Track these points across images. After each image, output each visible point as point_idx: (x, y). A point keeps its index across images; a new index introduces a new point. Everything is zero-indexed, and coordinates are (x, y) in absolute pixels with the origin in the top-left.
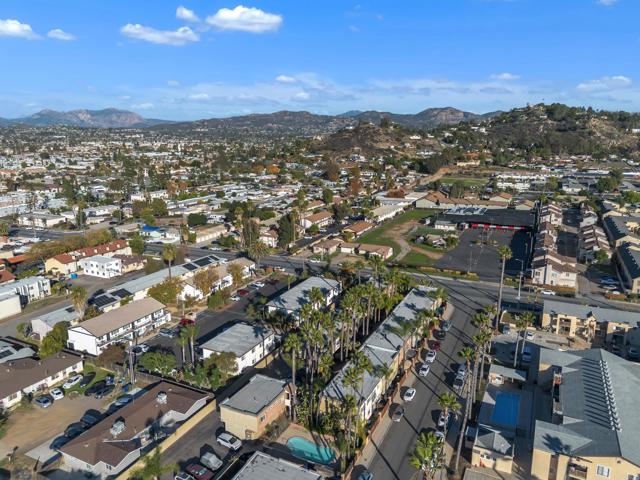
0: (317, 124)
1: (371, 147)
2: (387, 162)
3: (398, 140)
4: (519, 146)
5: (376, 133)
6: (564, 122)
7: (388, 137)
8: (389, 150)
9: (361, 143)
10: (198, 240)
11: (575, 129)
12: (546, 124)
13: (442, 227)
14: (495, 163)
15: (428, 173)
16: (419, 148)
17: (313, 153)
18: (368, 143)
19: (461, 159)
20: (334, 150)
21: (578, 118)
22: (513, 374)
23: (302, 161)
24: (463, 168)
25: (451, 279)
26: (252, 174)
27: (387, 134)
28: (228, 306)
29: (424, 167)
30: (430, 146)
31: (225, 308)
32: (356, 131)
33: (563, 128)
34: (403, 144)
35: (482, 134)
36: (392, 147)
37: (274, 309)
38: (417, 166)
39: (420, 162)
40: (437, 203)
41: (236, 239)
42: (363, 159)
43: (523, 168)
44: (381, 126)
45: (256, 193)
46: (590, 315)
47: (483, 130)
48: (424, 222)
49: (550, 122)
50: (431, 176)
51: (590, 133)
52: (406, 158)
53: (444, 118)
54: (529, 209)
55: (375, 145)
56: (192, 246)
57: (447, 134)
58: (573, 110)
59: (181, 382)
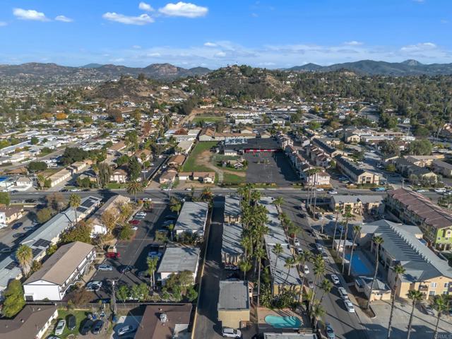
0: (65, 74)
1: (136, 96)
2: (153, 107)
3: (154, 90)
4: (231, 94)
5: (137, 84)
6: (252, 78)
7: (146, 88)
8: (150, 97)
9: (127, 92)
10: (53, 185)
11: (259, 82)
12: (242, 79)
13: (230, 154)
14: (224, 106)
15: (185, 114)
16: (170, 95)
17: (89, 100)
18: (133, 92)
19: (201, 103)
20: (107, 98)
21: (260, 75)
22: (348, 243)
23: (83, 107)
24: (204, 109)
25: (263, 189)
26: (42, 120)
27: (145, 85)
28: (134, 235)
29: (182, 110)
30: (177, 94)
31: (132, 238)
32: (120, 82)
33: (252, 81)
34: (158, 93)
35: (205, 85)
36: (152, 95)
37: (182, 231)
38: (177, 109)
39: (177, 106)
40: (213, 138)
41: (92, 179)
42: (133, 104)
43: (241, 109)
44: (139, 78)
45: (65, 138)
46: (358, 200)
47: (205, 82)
48: (216, 151)
49: (244, 77)
50: (188, 117)
51: (268, 85)
52: (166, 104)
53: (164, 71)
54: (269, 137)
55: (138, 93)
56: (49, 190)
57: (184, 86)
58: (256, 70)
59: (158, 302)
